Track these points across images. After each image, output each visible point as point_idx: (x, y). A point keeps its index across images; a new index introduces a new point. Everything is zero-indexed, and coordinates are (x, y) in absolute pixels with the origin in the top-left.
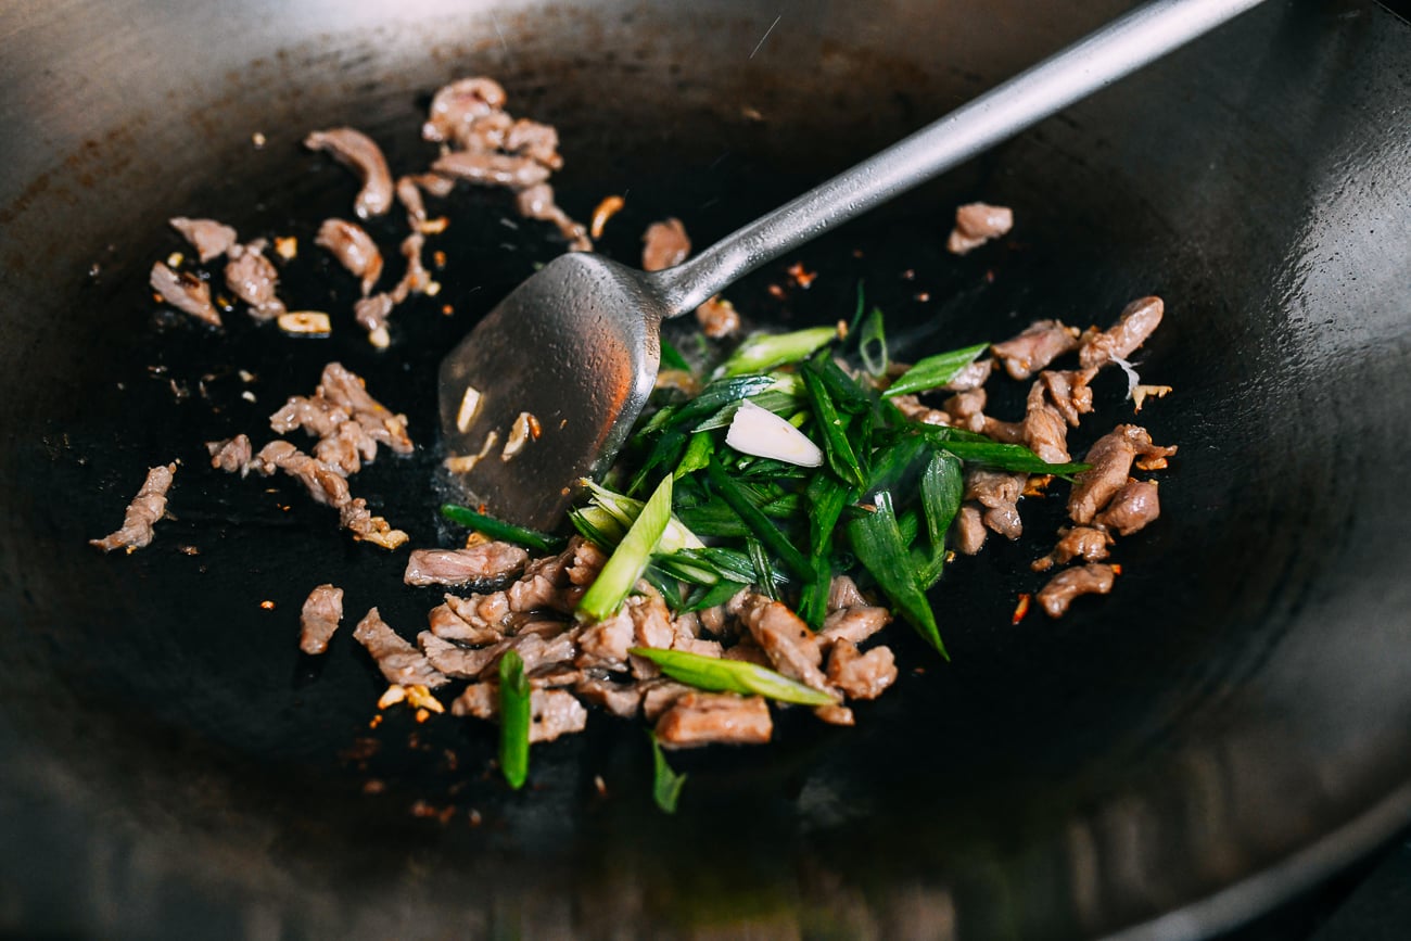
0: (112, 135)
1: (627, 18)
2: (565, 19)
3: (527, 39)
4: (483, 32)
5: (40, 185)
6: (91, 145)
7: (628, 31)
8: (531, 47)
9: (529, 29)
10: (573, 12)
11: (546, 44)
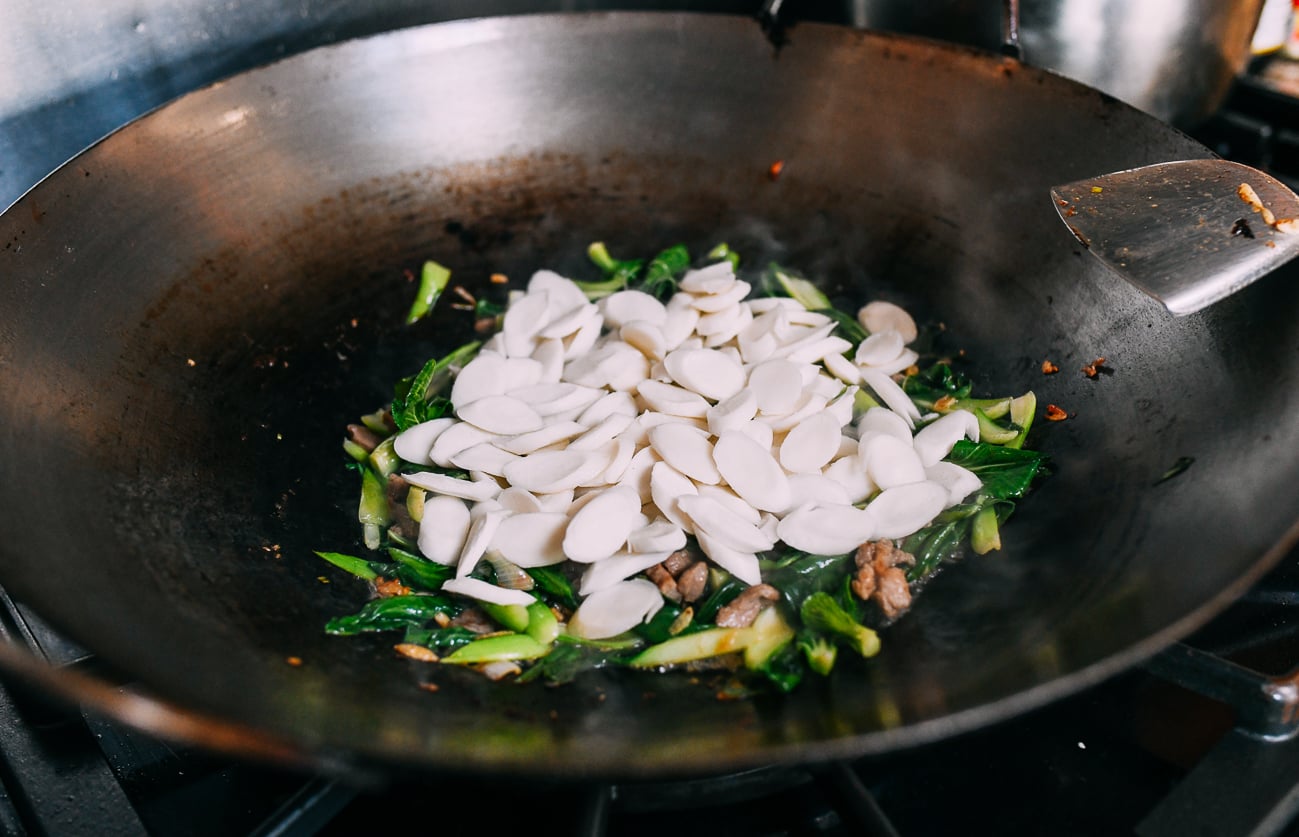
0: (224, 255)
1: (606, 161)
2: (558, 163)
3: (529, 179)
4: (496, 174)
5: (174, 291)
6: (209, 262)
7: (605, 169)
8: (533, 185)
9: (530, 171)
10: (564, 157)
11: (544, 182)
